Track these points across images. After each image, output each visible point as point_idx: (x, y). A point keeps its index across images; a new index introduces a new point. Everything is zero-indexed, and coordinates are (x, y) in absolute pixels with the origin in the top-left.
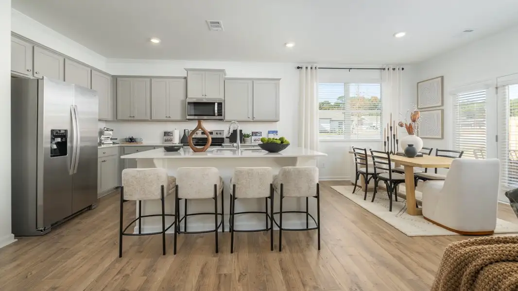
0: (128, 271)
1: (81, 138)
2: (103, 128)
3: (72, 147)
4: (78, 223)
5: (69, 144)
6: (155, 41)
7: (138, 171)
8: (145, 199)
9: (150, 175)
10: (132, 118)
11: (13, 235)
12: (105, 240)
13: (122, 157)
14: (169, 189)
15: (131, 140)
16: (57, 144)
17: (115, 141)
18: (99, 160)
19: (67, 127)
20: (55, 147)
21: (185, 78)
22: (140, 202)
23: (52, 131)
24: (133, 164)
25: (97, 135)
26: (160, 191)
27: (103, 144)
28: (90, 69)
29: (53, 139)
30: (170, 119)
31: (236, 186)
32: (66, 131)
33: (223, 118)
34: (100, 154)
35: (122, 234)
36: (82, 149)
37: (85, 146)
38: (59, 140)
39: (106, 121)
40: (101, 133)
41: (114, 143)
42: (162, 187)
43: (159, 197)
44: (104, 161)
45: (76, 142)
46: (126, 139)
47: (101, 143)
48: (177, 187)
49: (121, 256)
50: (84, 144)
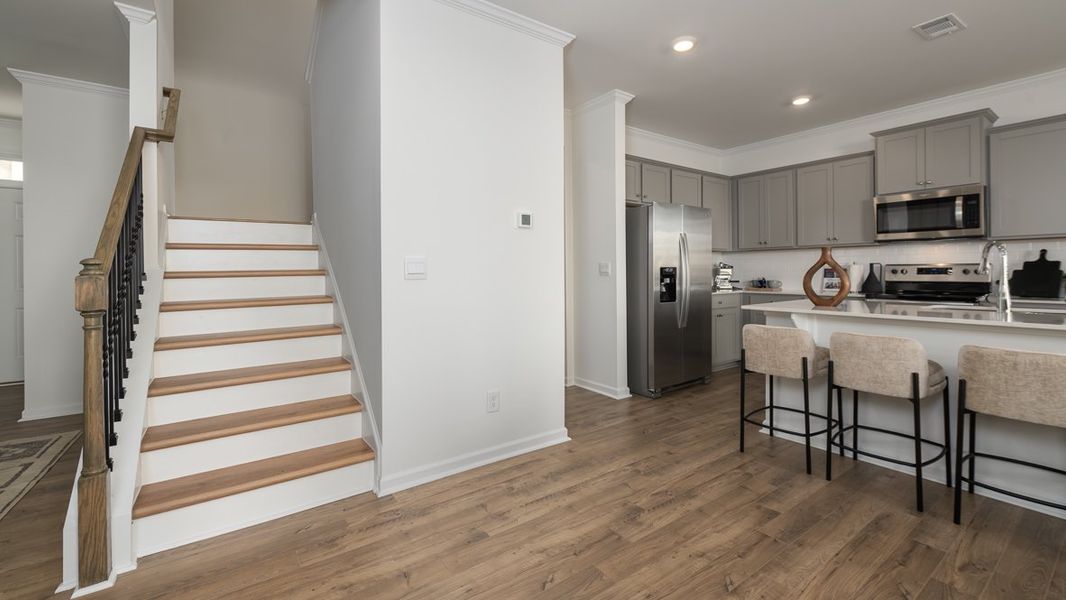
0: (751, 470)
1: (691, 280)
2: (718, 263)
3: (681, 291)
4: (689, 396)
5: (678, 288)
6: (801, 101)
7: (767, 330)
8: (778, 374)
9: (782, 338)
10: (763, 246)
11: (628, 389)
12: (723, 425)
13: (743, 307)
14: (816, 368)
15: (762, 284)
16: (666, 285)
17: (736, 285)
18: (714, 313)
19: (676, 264)
20: (664, 290)
21: (872, 153)
22: (771, 377)
23: (662, 269)
24: (760, 318)
25: (710, 274)
26: (800, 367)
27: (719, 289)
28: (700, 176)
29: (662, 281)
30: (835, 242)
31: (969, 385)
32: (675, 269)
33: (983, 233)
34: (715, 304)
35: (743, 419)
36: (693, 294)
37: (695, 291)
38: (668, 280)
39: (724, 252)
40: (716, 272)
41: (734, 289)
42: (805, 360)
43: (799, 375)
44: (720, 316)
45: (685, 286)
46: (753, 281)
47: (715, 288)
48: (831, 365)
49: (742, 450)
50: (694, 288)
